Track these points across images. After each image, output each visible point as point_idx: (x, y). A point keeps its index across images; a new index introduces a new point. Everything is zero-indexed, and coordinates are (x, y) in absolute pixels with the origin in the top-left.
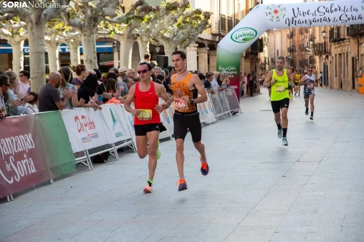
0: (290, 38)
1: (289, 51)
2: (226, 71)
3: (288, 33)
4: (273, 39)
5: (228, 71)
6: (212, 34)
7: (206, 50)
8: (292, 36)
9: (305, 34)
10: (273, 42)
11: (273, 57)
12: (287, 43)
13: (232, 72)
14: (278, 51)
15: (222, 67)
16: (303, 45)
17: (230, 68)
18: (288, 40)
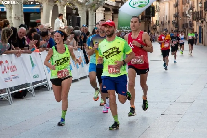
0: (175, 7)
1: (174, 16)
2: (125, 29)
3: (174, 3)
4: (163, 7)
5: (126, 29)
6: (116, 2)
7: (111, 13)
8: (177, 5)
9: (187, 4)
10: (163, 9)
11: (163, 21)
12: (173, 11)
13: (130, 31)
14: (166, 16)
15: (122, 26)
16: (185, 12)
17: (128, 27)
18: (174, 8)
